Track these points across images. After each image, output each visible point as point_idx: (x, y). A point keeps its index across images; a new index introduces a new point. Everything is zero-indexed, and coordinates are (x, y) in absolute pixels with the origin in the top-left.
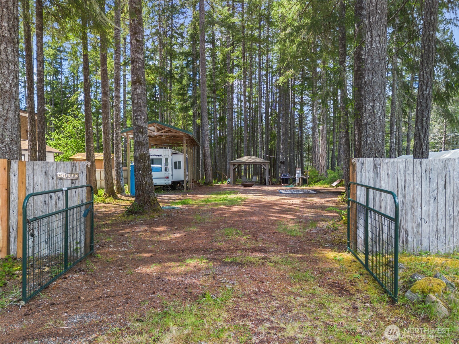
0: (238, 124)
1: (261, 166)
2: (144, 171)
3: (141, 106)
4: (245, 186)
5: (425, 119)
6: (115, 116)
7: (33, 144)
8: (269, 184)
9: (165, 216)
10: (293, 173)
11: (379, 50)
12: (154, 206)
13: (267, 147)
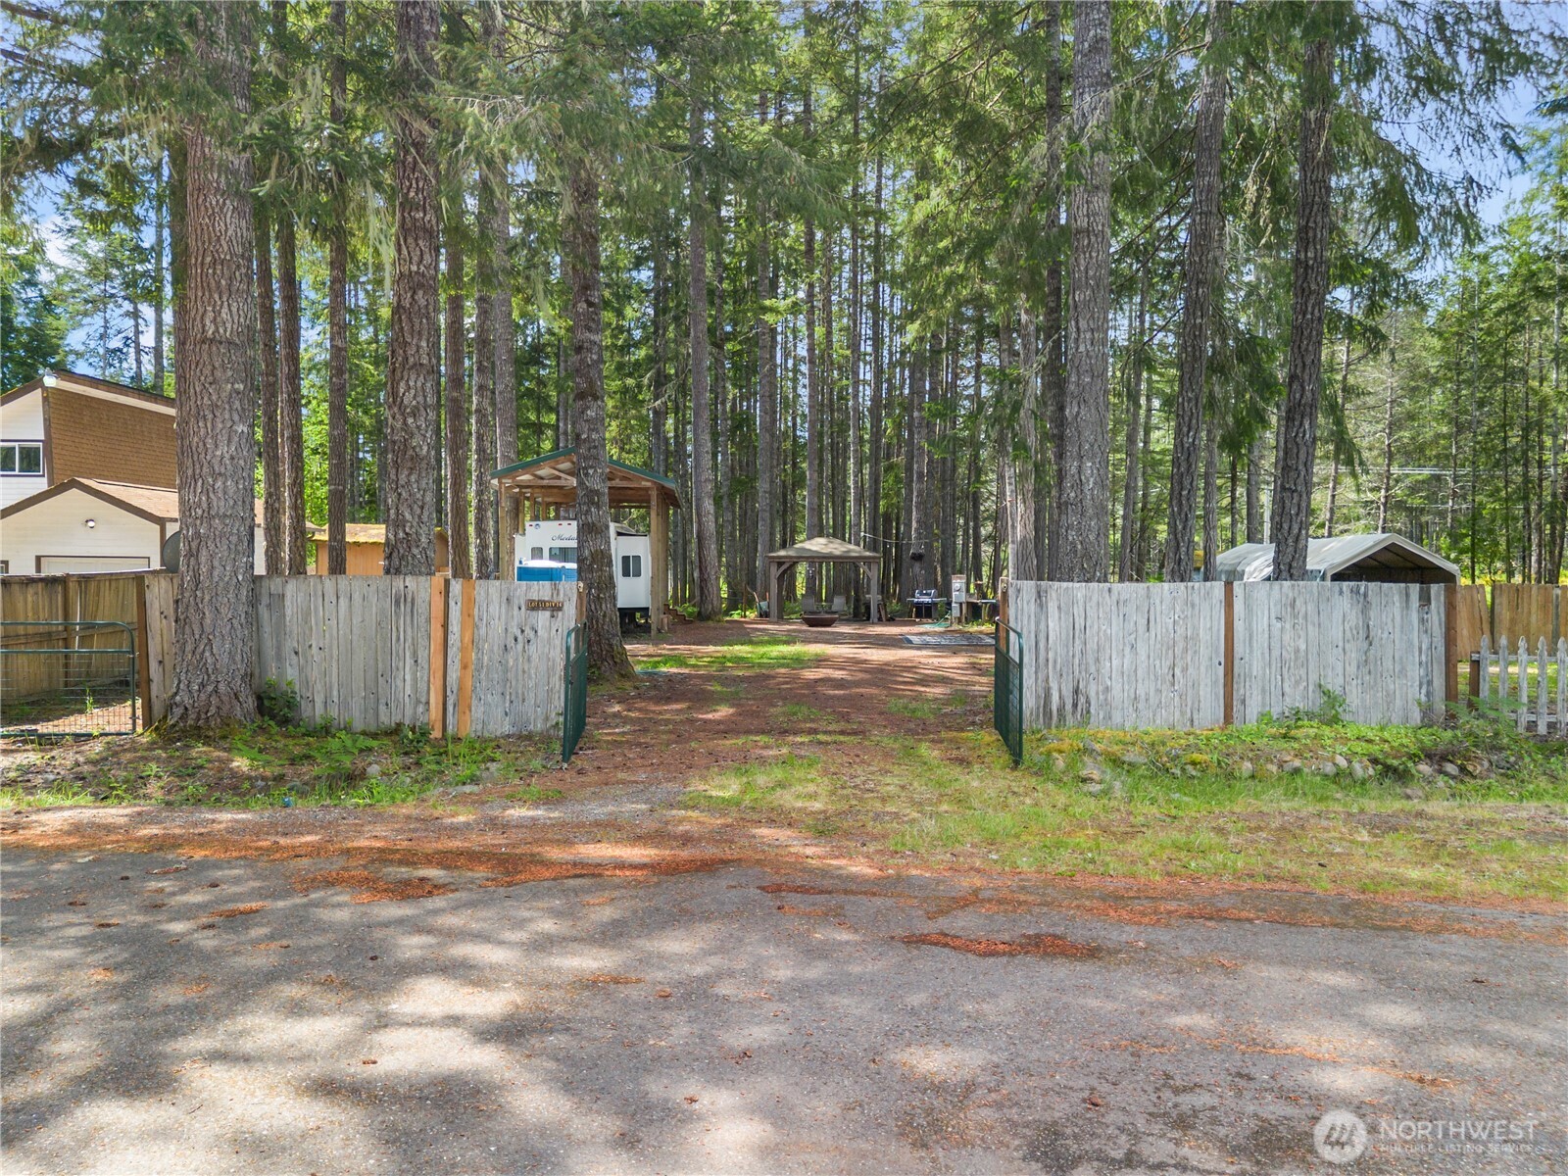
0: (787, 427)
1: (857, 568)
2: (599, 589)
3: (595, 447)
4: (812, 623)
5: (1184, 493)
6: (478, 438)
7: (297, 516)
8: (880, 619)
9: (649, 688)
10: (945, 590)
11: (1090, 358)
12: (621, 666)
13: (876, 507)
